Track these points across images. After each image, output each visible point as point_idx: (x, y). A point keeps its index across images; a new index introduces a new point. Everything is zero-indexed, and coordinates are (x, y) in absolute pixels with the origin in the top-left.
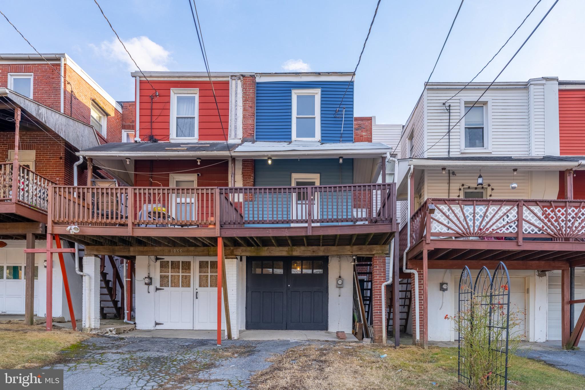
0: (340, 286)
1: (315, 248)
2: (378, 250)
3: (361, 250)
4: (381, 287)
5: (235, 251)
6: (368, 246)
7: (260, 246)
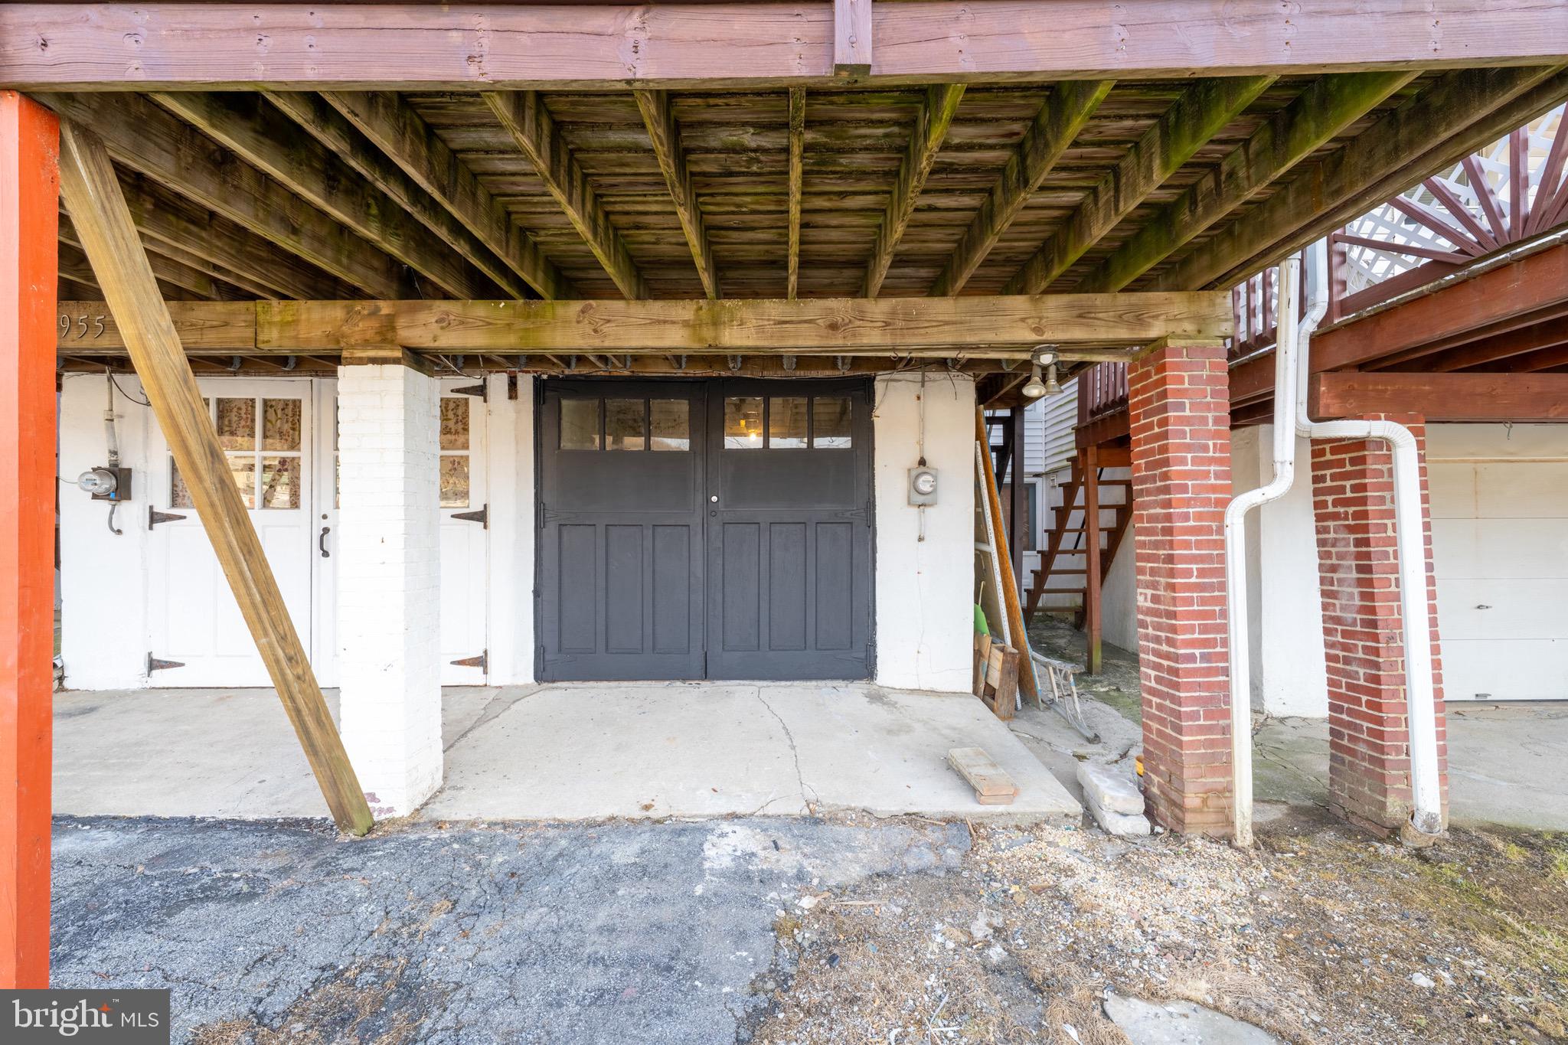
0: (921, 501)
1: (840, 306)
2: (1175, 319)
3: (1083, 316)
4: (1220, 517)
5: (401, 322)
6: (1124, 299)
7: (539, 297)
